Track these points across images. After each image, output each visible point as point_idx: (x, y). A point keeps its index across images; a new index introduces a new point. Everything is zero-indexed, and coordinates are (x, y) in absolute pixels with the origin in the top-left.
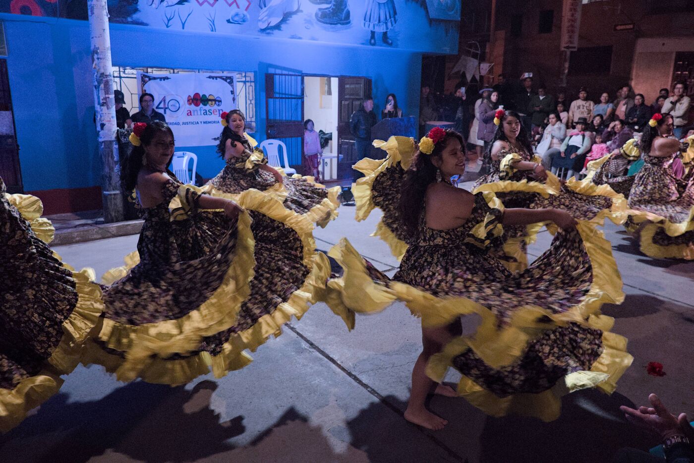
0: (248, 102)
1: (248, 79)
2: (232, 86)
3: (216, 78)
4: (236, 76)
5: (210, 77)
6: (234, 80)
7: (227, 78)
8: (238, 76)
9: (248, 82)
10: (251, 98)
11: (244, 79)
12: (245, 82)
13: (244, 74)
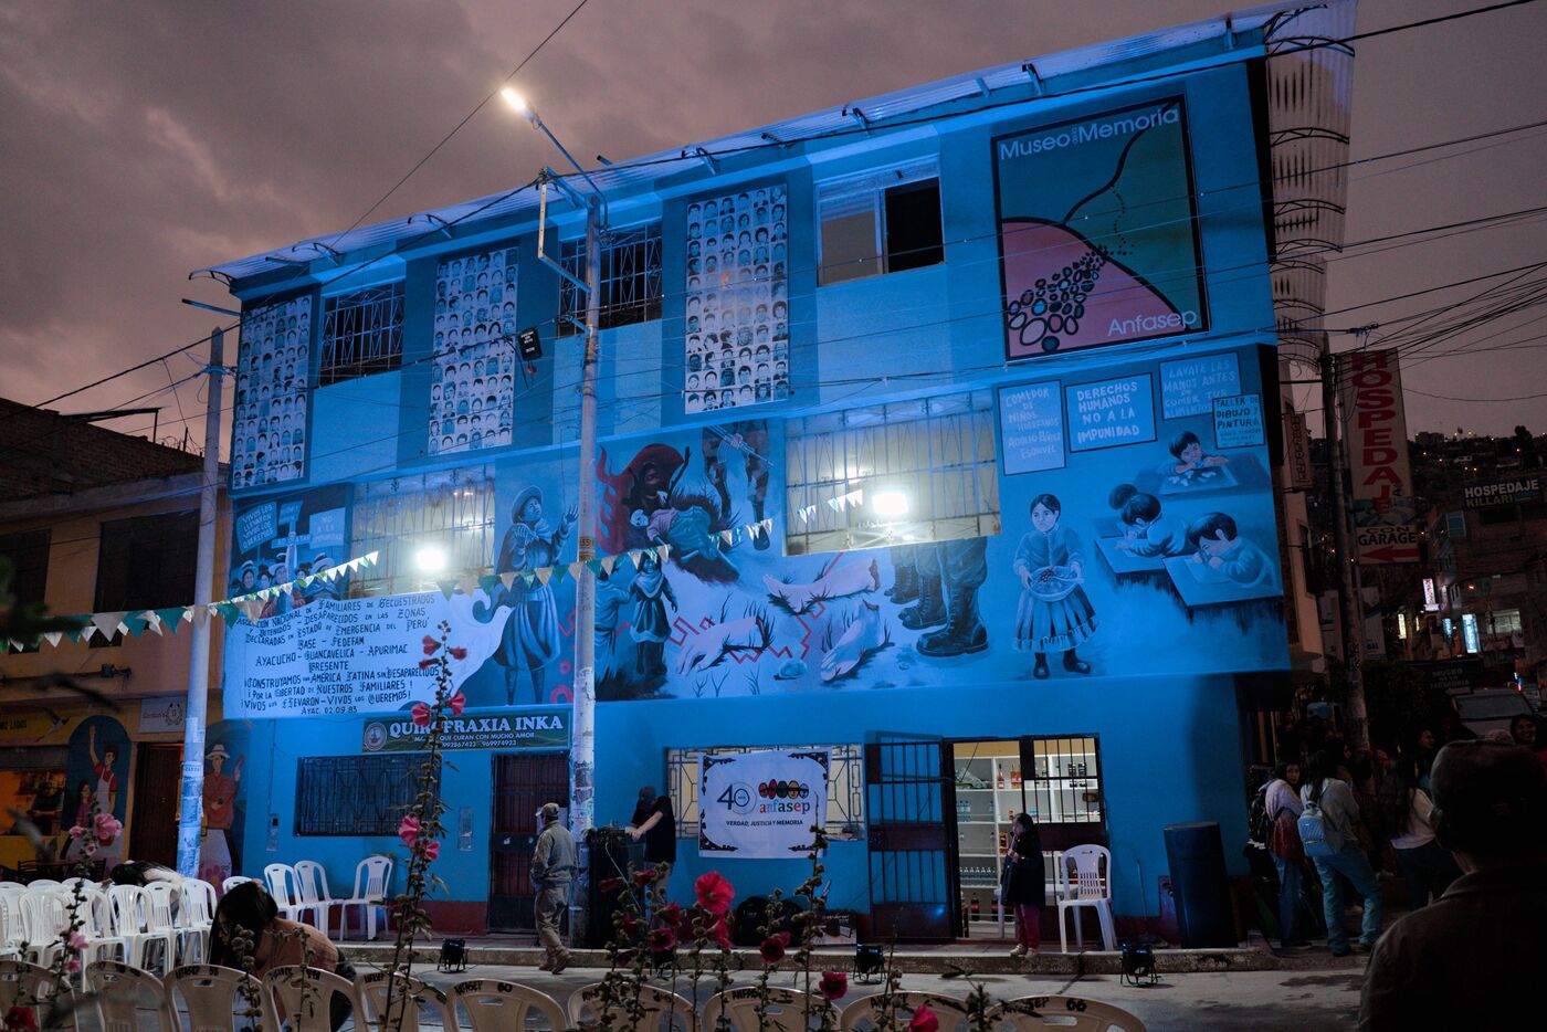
0: (853, 790)
1: (851, 754)
2: (827, 768)
3: (802, 756)
4: (833, 752)
5: (793, 755)
6: (829, 758)
7: (818, 755)
8: (834, 751)
9: (852, 759)
10: (856, 784)
11: (844, 755)
12: (847, 760)
13: (845, 748)
